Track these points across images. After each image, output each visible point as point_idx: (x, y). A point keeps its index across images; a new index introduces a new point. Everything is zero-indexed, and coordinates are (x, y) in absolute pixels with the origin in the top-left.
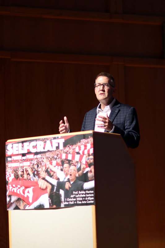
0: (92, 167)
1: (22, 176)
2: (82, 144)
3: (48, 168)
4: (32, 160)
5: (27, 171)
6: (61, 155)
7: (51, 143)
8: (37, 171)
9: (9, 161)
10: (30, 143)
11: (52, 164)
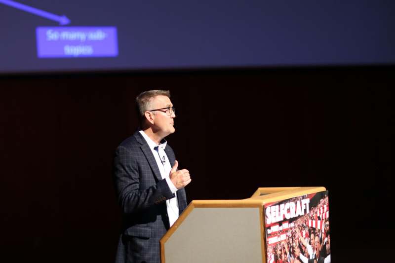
0: (329, 236)
1: (281, 257)
2: (321, 206)
4: (286, 231)
5: (284, 248)
6: (308, 223)
7: (301, 203)
8: (293, 248)
9: (270, 234)
10: (285, 205)
11: (302, 236)
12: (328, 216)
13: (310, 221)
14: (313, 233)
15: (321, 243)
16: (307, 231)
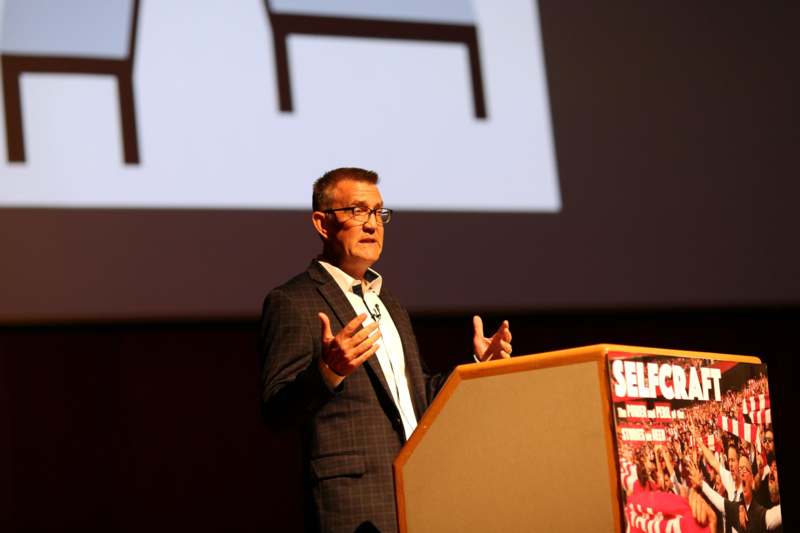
0: (774, 464)
1: (654, 473)
2: (751, 395)
3: (702, 457)
4: (664, 424)
5: (662, 460)
6: (721, 421)
7: (699, 374)
8: (685, 465)
9: (622, 419)
10: (659, 367)
11: (707, 446)
12: (768, 420)
13: (725, 419)
14: (735, 446)
15: (755, 474)
16: (719, 439)
